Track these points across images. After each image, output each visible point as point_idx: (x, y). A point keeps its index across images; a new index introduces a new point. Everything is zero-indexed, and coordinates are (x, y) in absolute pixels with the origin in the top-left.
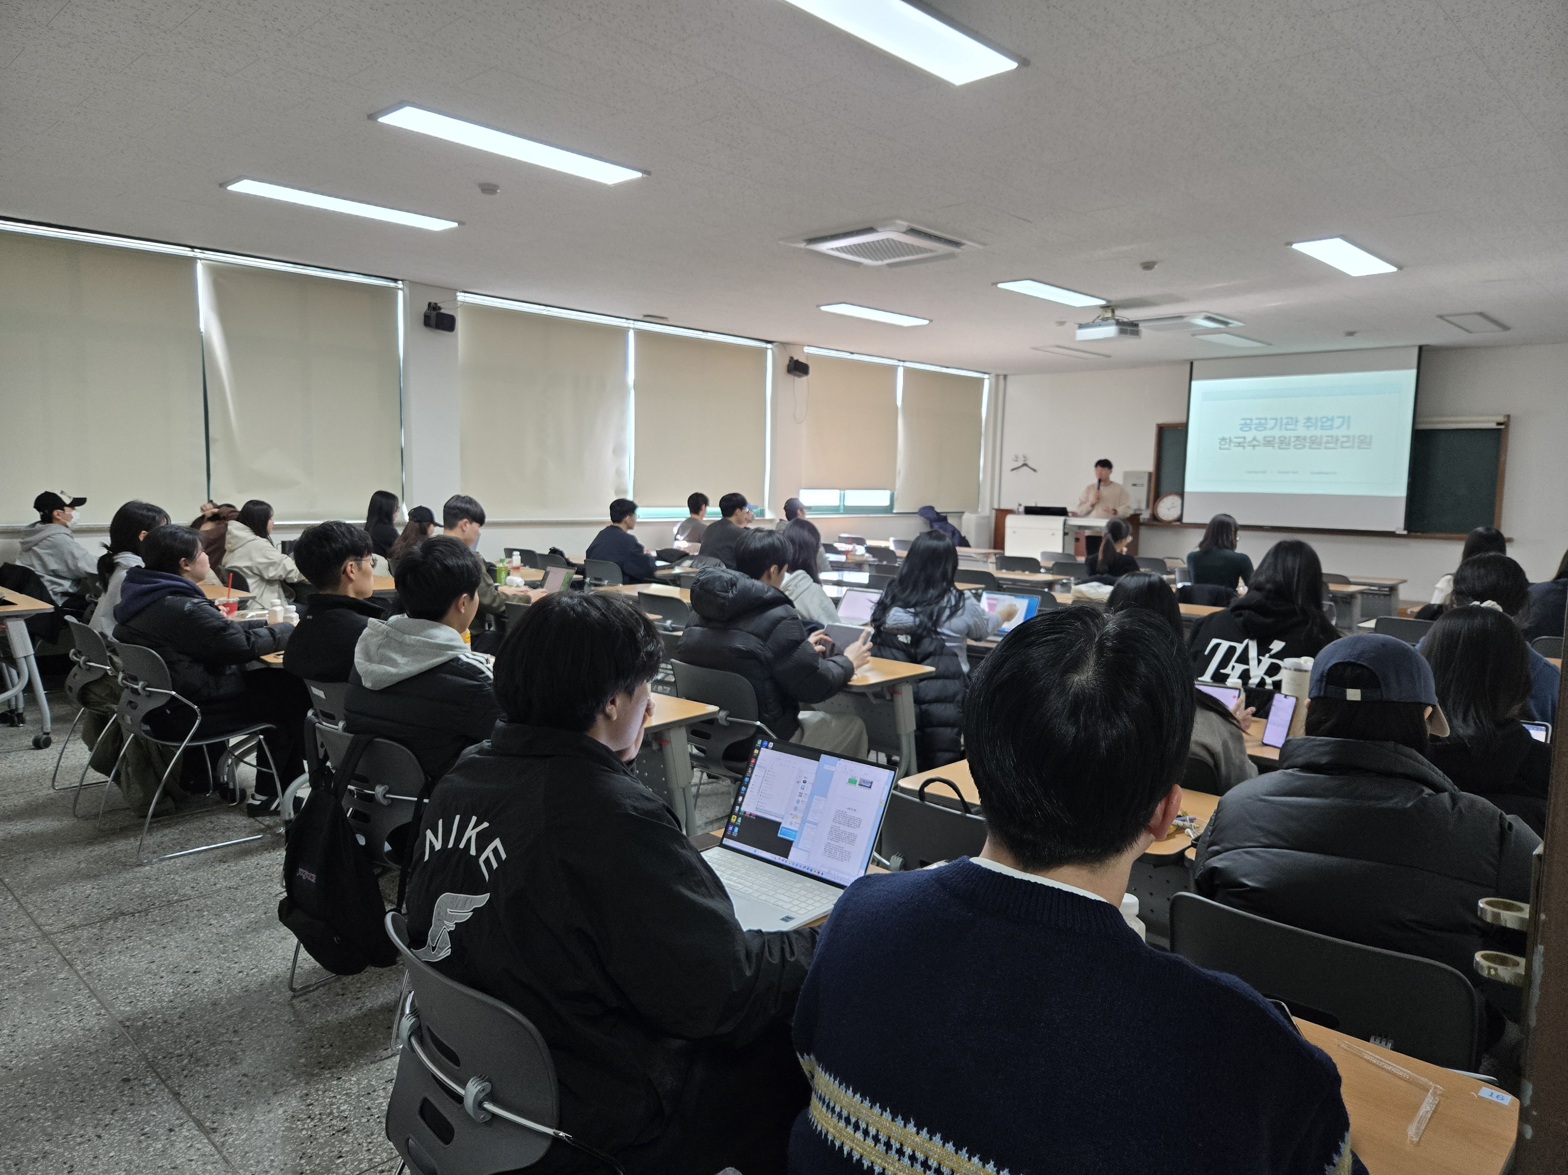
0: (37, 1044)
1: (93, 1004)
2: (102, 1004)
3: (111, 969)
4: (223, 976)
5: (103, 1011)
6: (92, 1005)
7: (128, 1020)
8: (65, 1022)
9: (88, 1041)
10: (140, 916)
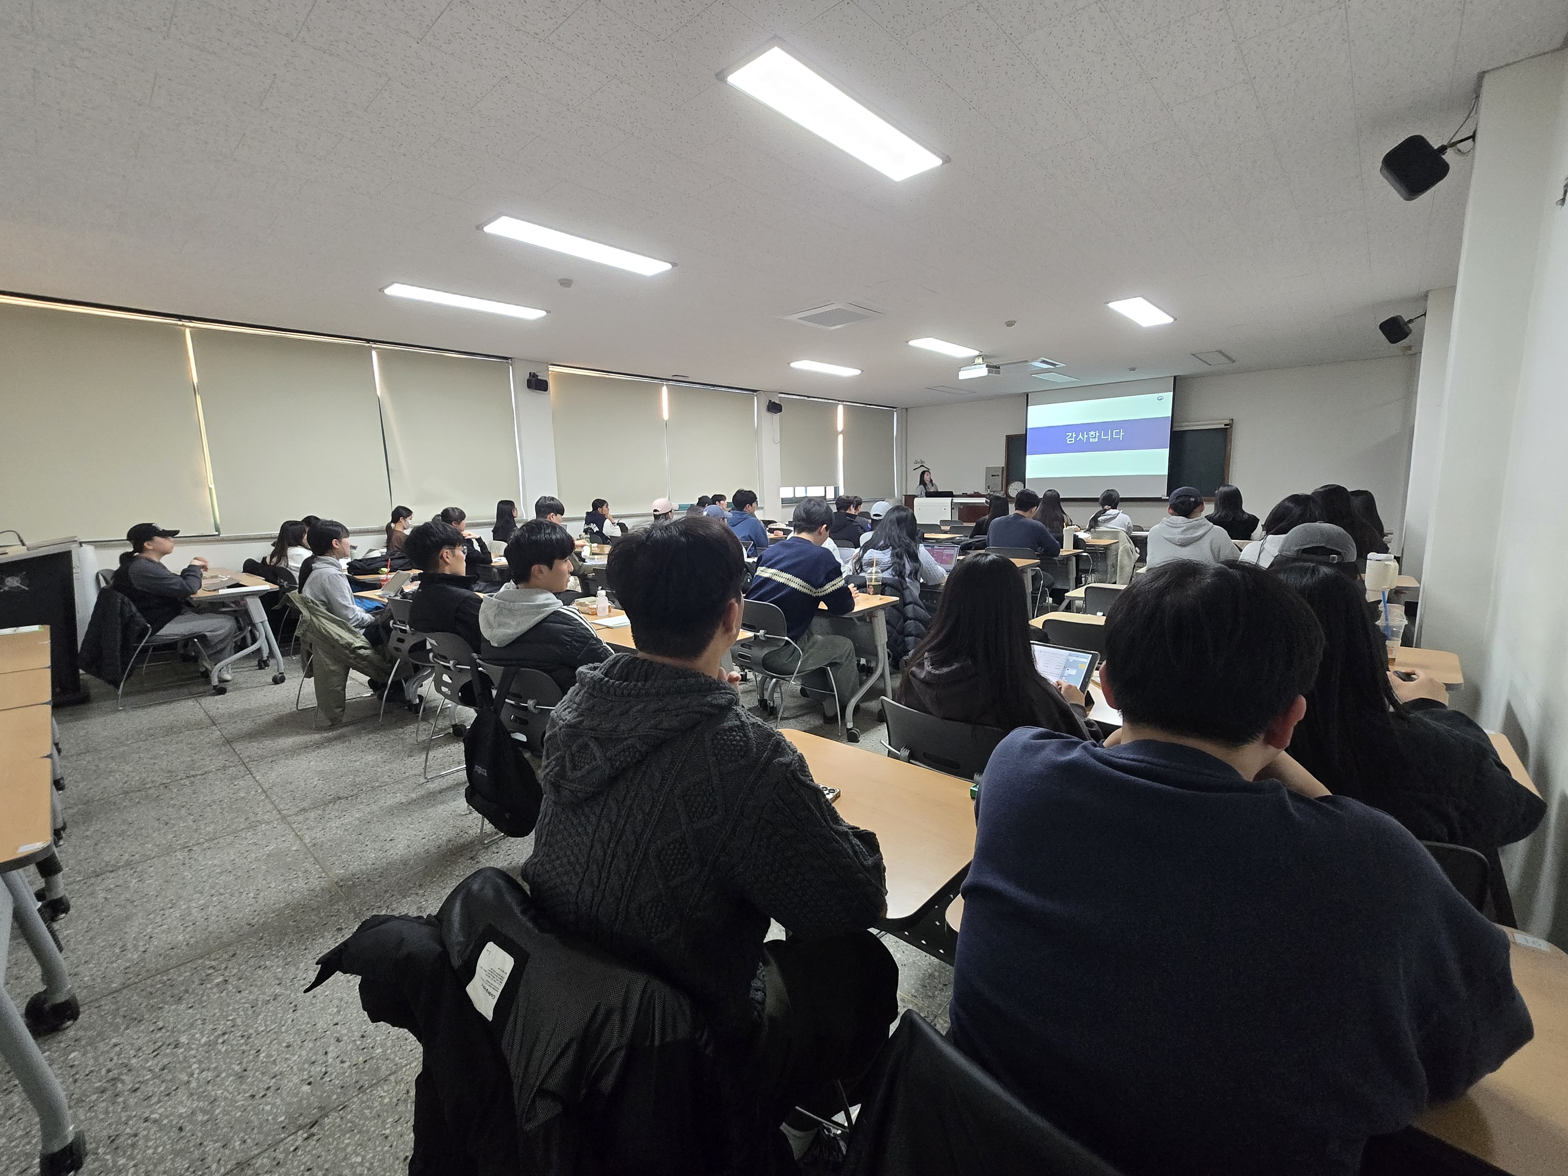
0: (274, 904)
1: (317, 869)
2: (323, 869)
3: (329, 841)
4: (411, 842)
5: (323, 875)
6: (315, 870)
7: (341, 880)
8: (295, 885)
9: (311, 900)
10: (352, 800)
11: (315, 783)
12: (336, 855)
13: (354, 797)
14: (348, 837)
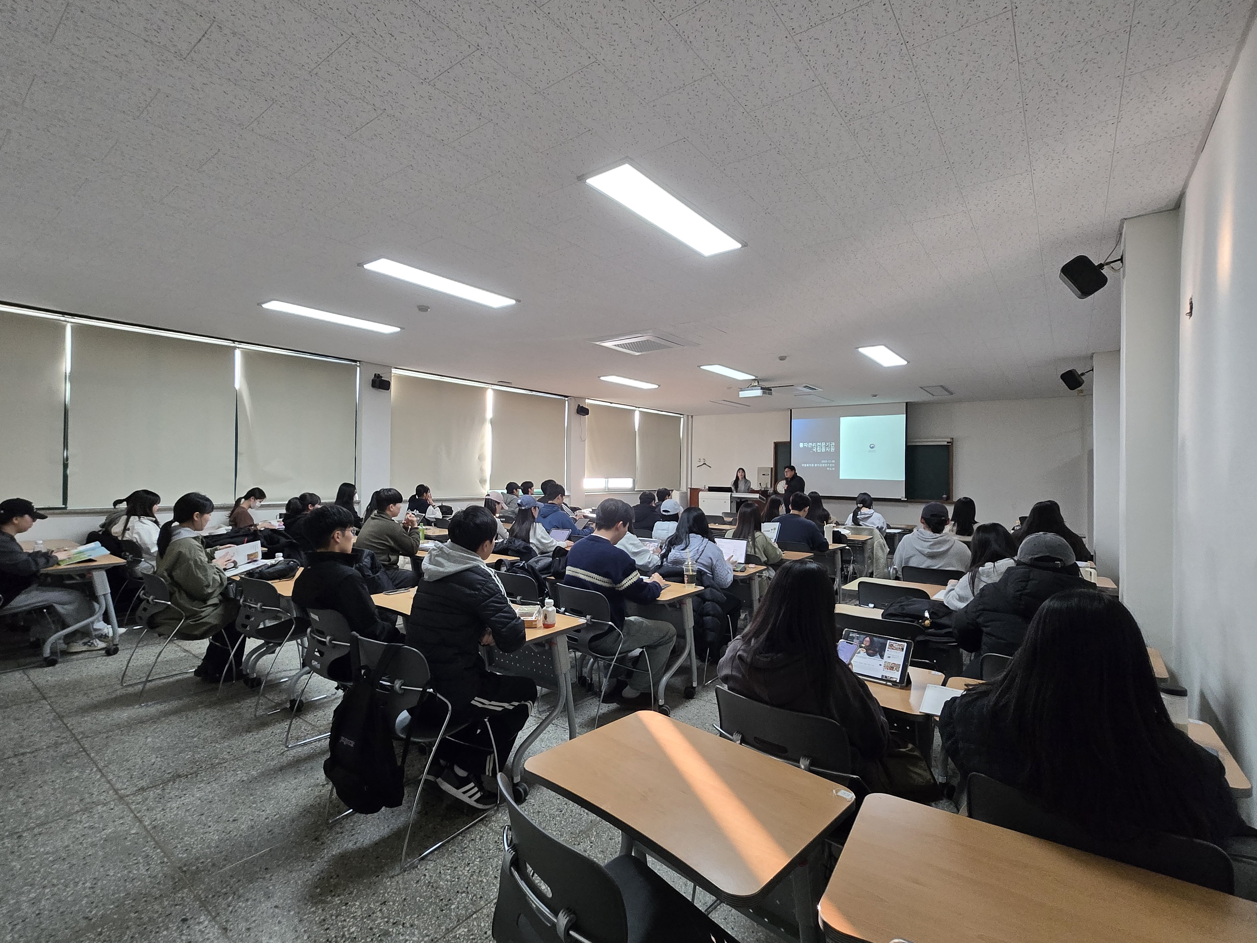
1: (157, 854)
2: (165, 853)
3: (171, 822)
4: (255, 823)
5: (166, 860)
7: (185, 865)
8: (135, 872)
9: (153, 887)
10: (192, 778)
11: (153, 761)
12: (178, 837)
13: (194, 775)
14: (190, 818)
